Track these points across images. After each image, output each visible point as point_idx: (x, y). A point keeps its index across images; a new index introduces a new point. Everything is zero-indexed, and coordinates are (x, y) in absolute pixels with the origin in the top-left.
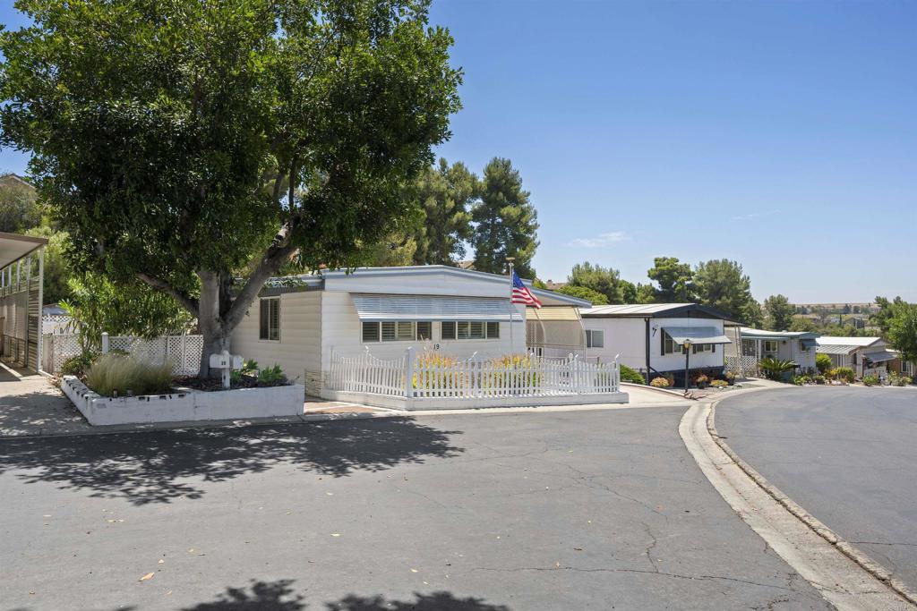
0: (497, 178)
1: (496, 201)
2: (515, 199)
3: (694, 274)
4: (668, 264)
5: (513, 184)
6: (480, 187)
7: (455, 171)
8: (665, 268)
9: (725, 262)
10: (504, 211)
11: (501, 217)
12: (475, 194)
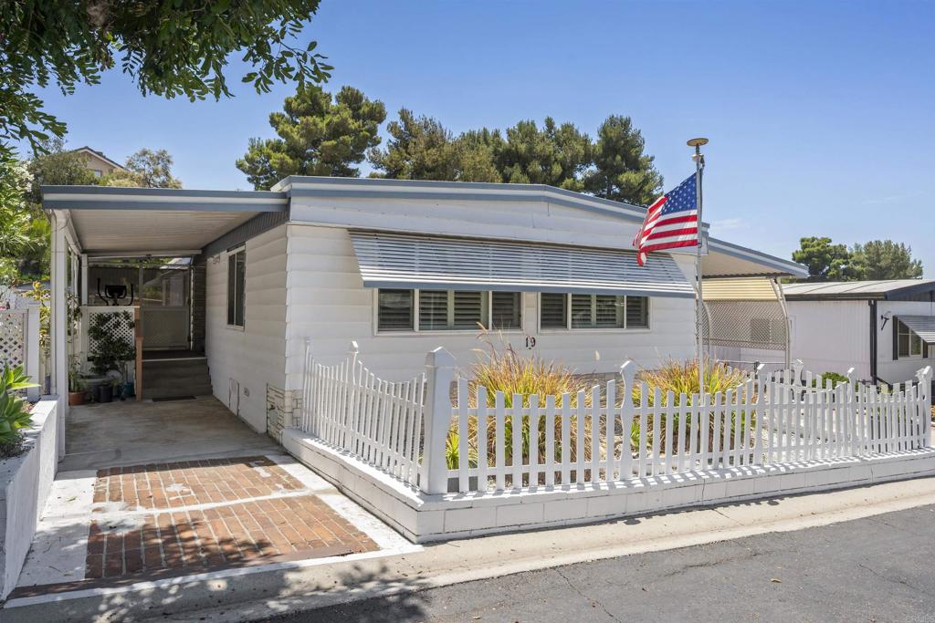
0: (614, 139)
1: (612, 167)
2: (635, 165)
3: (851, 256)
4: (818, 245)
5: (633, 147)
6: (594, 150)
7: (564, 132)
8: (815, 249)
9: (888, 243)
10: (623, 178)
11: (619, 185)
12: (587, 160)
